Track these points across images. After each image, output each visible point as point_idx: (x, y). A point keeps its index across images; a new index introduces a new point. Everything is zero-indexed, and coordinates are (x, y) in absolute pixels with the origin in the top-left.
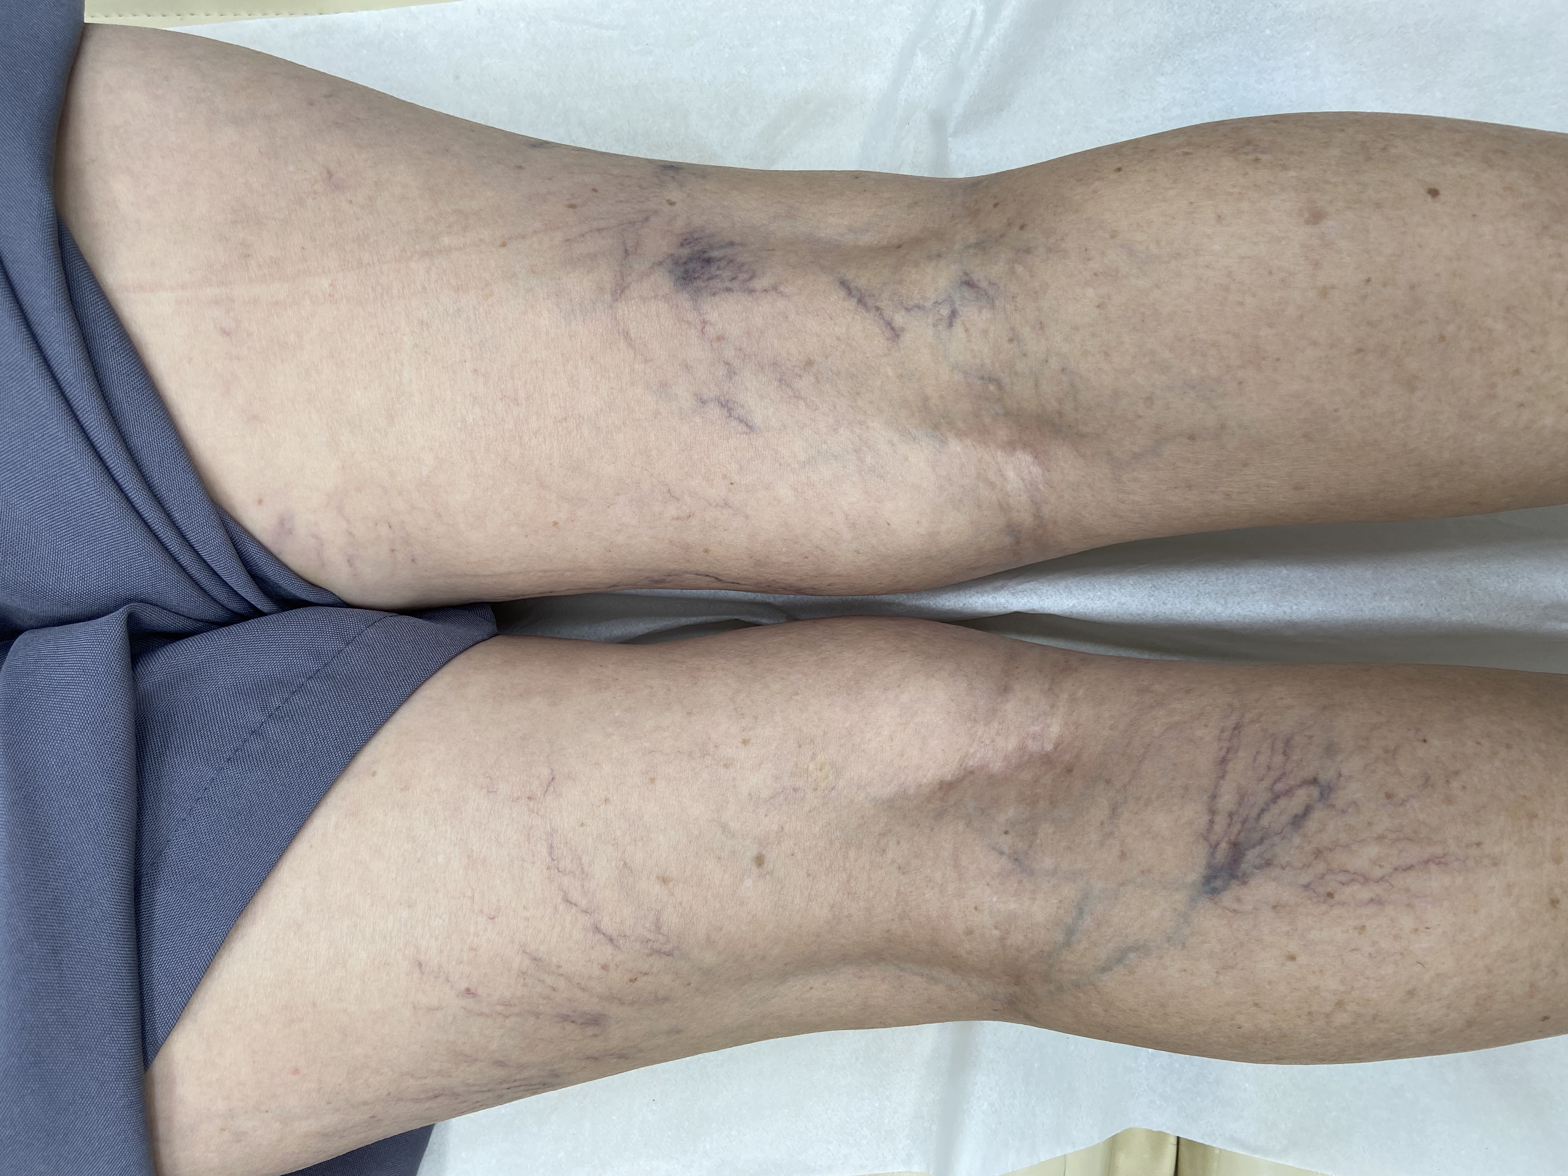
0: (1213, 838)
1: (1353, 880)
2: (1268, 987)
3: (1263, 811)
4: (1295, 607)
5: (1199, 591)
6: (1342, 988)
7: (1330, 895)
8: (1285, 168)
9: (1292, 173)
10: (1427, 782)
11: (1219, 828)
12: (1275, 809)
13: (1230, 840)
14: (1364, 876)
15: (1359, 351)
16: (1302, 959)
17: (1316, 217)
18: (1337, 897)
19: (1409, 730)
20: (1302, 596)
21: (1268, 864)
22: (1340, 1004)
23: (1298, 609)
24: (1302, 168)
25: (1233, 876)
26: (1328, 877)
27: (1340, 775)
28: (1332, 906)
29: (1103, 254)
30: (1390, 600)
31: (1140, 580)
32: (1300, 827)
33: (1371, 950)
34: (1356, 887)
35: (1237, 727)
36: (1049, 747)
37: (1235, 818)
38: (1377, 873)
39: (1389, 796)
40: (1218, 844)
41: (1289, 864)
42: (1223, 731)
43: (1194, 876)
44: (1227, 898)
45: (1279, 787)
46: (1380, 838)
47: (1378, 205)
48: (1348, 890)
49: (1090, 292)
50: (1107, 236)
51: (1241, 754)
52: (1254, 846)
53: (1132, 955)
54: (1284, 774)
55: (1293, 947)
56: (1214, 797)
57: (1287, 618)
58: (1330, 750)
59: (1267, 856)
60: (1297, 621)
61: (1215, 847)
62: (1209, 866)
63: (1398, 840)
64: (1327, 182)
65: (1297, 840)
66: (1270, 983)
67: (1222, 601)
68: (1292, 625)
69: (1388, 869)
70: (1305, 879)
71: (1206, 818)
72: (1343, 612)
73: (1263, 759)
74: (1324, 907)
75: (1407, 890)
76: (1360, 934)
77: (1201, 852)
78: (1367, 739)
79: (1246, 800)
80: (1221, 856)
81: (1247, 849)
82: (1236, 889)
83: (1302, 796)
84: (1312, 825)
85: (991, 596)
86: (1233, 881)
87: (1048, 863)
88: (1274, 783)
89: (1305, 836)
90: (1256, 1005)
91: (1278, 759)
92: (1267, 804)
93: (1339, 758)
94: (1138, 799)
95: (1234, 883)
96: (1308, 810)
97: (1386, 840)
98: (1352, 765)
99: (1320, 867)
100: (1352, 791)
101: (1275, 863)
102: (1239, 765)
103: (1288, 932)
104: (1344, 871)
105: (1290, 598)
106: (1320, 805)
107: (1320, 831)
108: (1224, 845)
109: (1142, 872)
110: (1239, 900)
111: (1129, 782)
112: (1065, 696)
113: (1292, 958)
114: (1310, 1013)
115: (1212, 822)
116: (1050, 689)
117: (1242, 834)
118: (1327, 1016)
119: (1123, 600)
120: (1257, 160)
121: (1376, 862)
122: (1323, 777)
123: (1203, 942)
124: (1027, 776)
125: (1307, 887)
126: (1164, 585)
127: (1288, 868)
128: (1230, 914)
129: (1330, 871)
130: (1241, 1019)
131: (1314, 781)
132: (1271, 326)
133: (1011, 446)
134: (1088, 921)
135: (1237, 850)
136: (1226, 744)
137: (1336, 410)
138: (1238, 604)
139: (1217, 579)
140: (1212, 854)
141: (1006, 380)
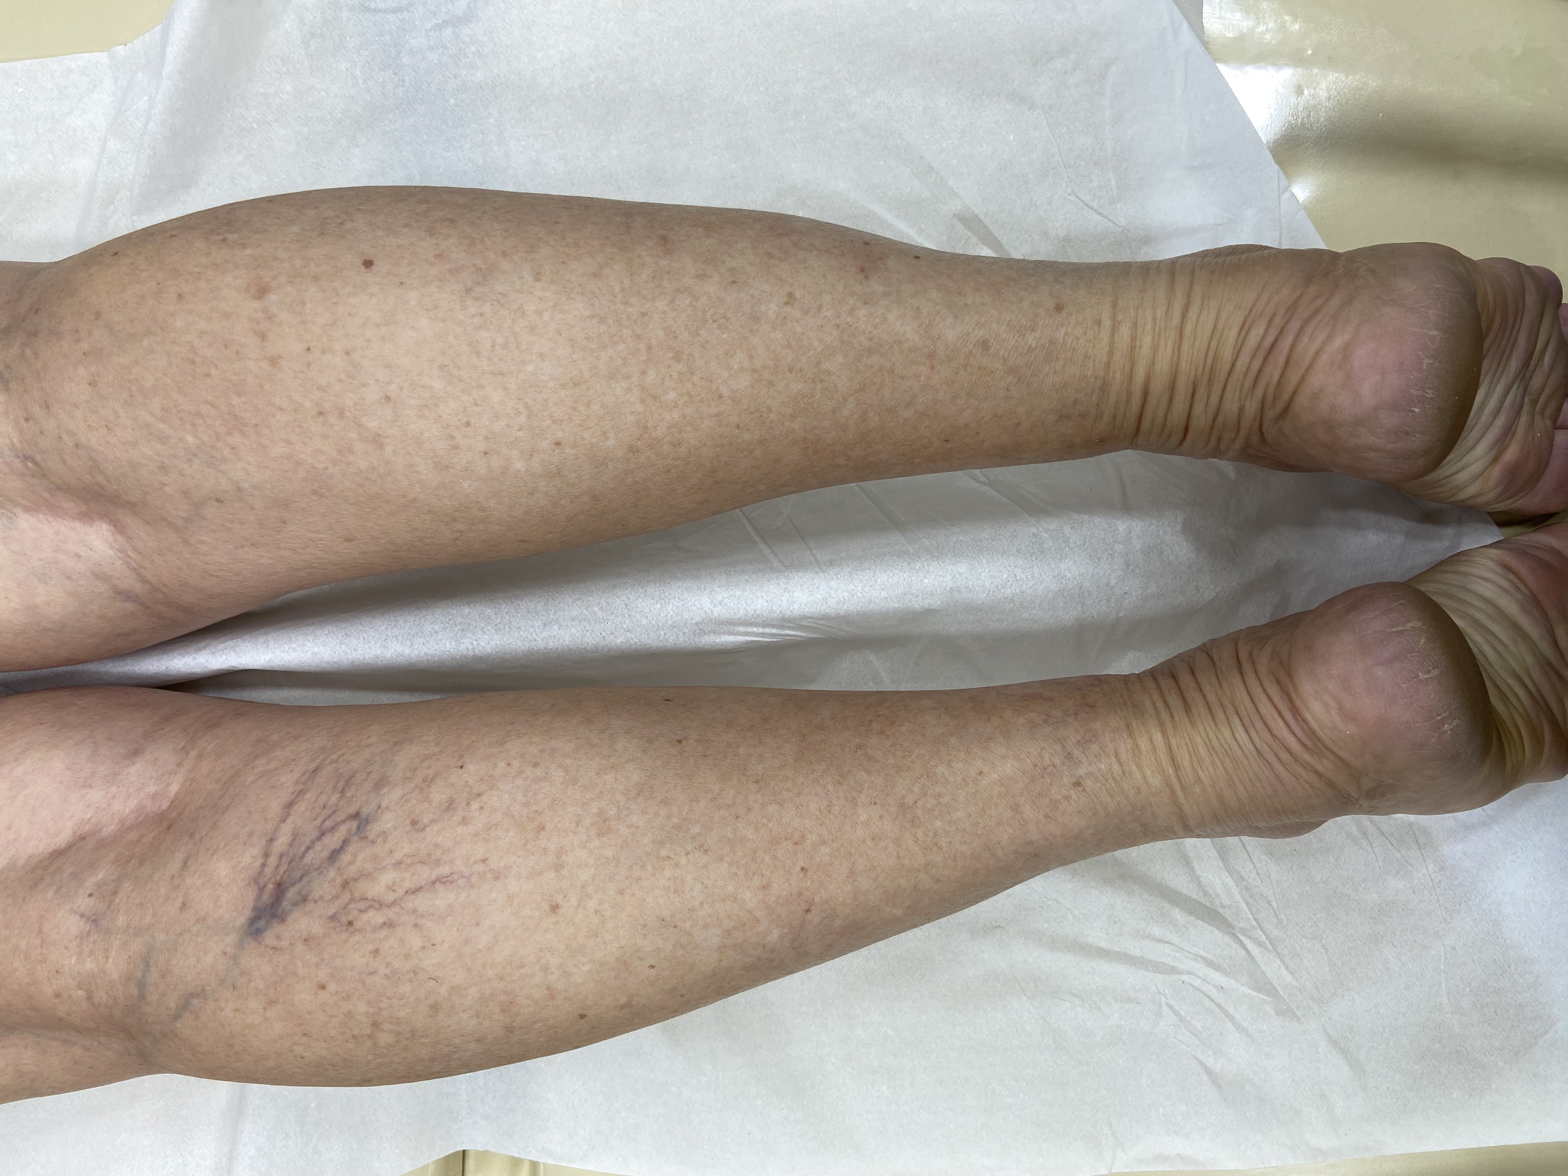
0: (262, 881)
1: (370, 907)
2: (308, 1016)
3: (308, 849)
4: (475, 643)
5: (387, 635)
6: (371, 1010)
7: (350, 923)
8: (244, 246)
9: (248, 251)
10: (450, 806)
11: (268, 871)
12: (318, 847)
13: (276, 880)
14: (379, 902)
15: (321, 413)
16: (332, 987)
17: (262, 292)
18: (357, 925)
19: (454, 757)
20: (480, 632)
21: (305, 899)
22: (375, 1025)
23: (478, 644)
24: (259, 246)
25: (274, 916)
26: (352, 906)
27: (379, 807)
28: (351, 933)
29: (90, 334)
30: (559, 629)
31: (335, 629)
32: (335, 861)
33: (387, 971)
34: (371, 913)
35: (316, 770)
36: (165, 805)
37: (284, 859)
38: (391, 897)
39: (414, 823)
40: (265, 886)
41: (321, 897)
42: (303, 774)
43: (242, 920)
44: (269, 937)
45: (328, 824)
46: (398, 864)
47: (316, 278)
48: (365, 917)
49: (81, 371)
50: (93, 317)
51: (308, 795)
52: (294, 884)
53: (195, 1002)
54: (335, 812)
55: (323, 975)
56: (271, 840)
57: (471, 653)
58: (380, 784)
59: (304, 893)
60: (482, 655)
61: (262, 889)
62: (255, 909)
63: (411, 864)
64: (276, 259)
65: (332, 874)
66: (309, 1013)
67: (409, 643)
68: (478, 659)
69: (400, 892)
70: (331, 911)
71: (261, 861)
72: (519, 643)
73: (323, 798)
74: (344, 936)
75: (415, 911)
76: (374, 957)
77: (251, 894)
78: (415, 769)
79: (297, 840)
80: (266, 897)
81: (288, 888)
82: (277, 928)
83: (343, 830)
84: (346, 858)
85: (191, 658)
86: (275, 920)
87: (121, 920)
88: (324, 821)
89: (339, 868)
90: (305, 1035)
91: (336, 796)
92: (313, 842)
93: (385, 790)
94: (208, 849)
95: (275, 922)
96: (345, 842)
97: (402, 866)
98: (392, 796)
99: (346, 897)
100: (387, 821)
101: (310, 898)
102: (301, 807)
103: (317, 963)
104: (364, 899)
105: (470, 635)
106: (356, 838)
107: (351, 863)
108: (271, 886)
109: (198, 921)
110: (278, 937)
111: (206, 835)
112: (193, 754)
113: (323, 987)
114: (354, 1037)
115: (264, 865)
116: (184, 748)
117: (287, 873)
118: (370, 1037)
119: (316, 650)
120: (224, 240)
121: (391, 888)
122: (365, 811)
123: (250, 981)
124: (133, 836)
125: (333, 918)
126: (355, 633)
127: (319, 903)
128: (271, 952)
129: (352, 900)
130: (299, 1050)
131: (356, 816)
132: (239, 395)
133: (86, 517)
134: (154, 975)
135: (280, 888)
136: (300, 787)
137: (326, 468)
138: (423, 644)
139: (405, 622)
140: (259, 897)
141: (38, 458)
